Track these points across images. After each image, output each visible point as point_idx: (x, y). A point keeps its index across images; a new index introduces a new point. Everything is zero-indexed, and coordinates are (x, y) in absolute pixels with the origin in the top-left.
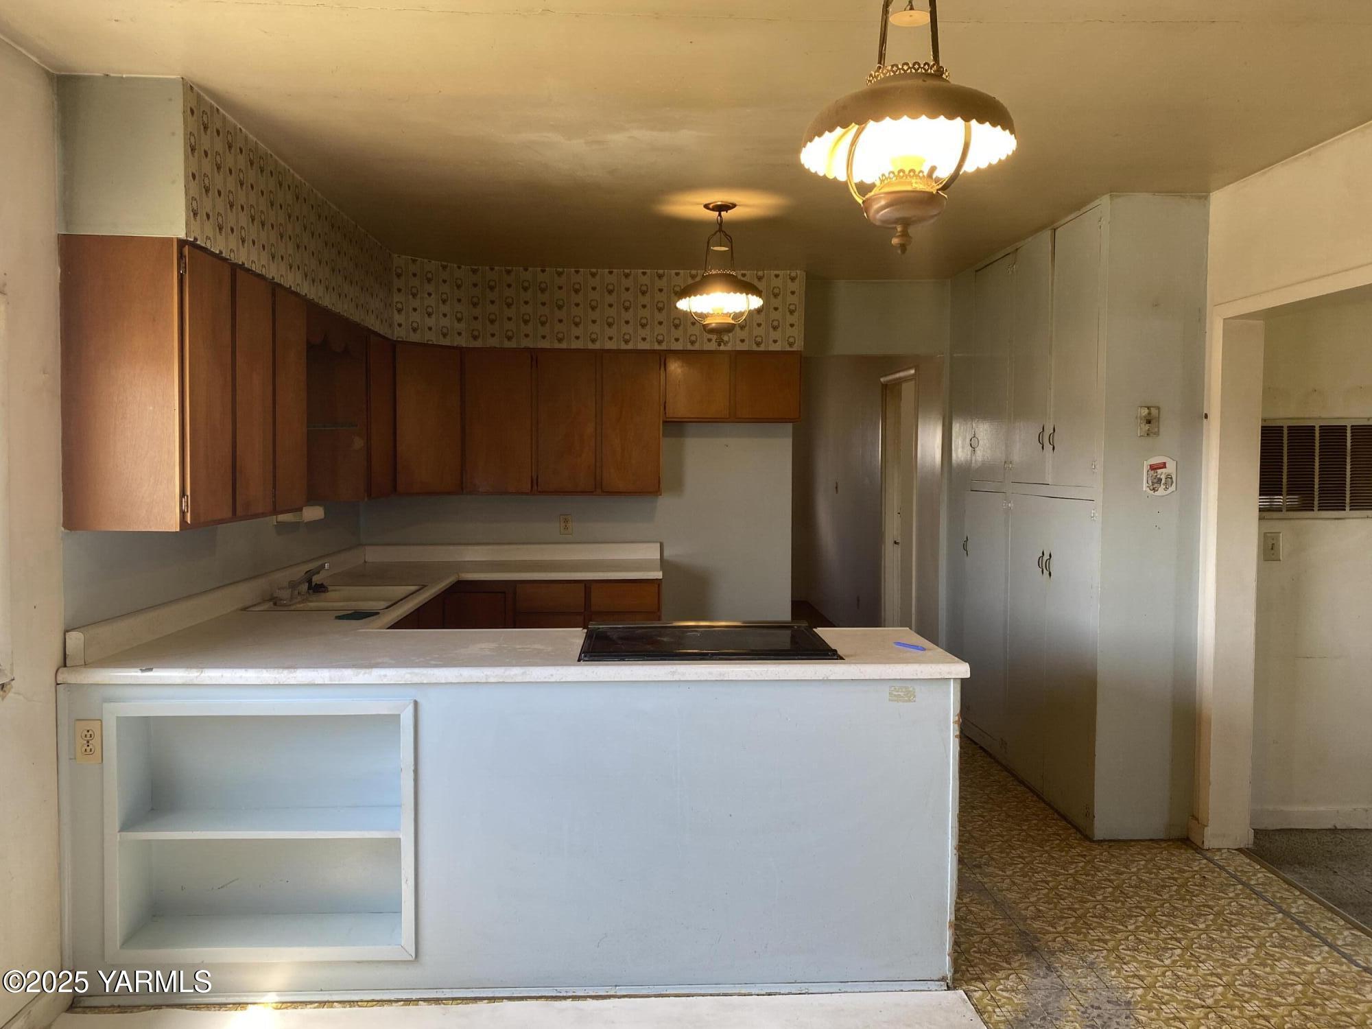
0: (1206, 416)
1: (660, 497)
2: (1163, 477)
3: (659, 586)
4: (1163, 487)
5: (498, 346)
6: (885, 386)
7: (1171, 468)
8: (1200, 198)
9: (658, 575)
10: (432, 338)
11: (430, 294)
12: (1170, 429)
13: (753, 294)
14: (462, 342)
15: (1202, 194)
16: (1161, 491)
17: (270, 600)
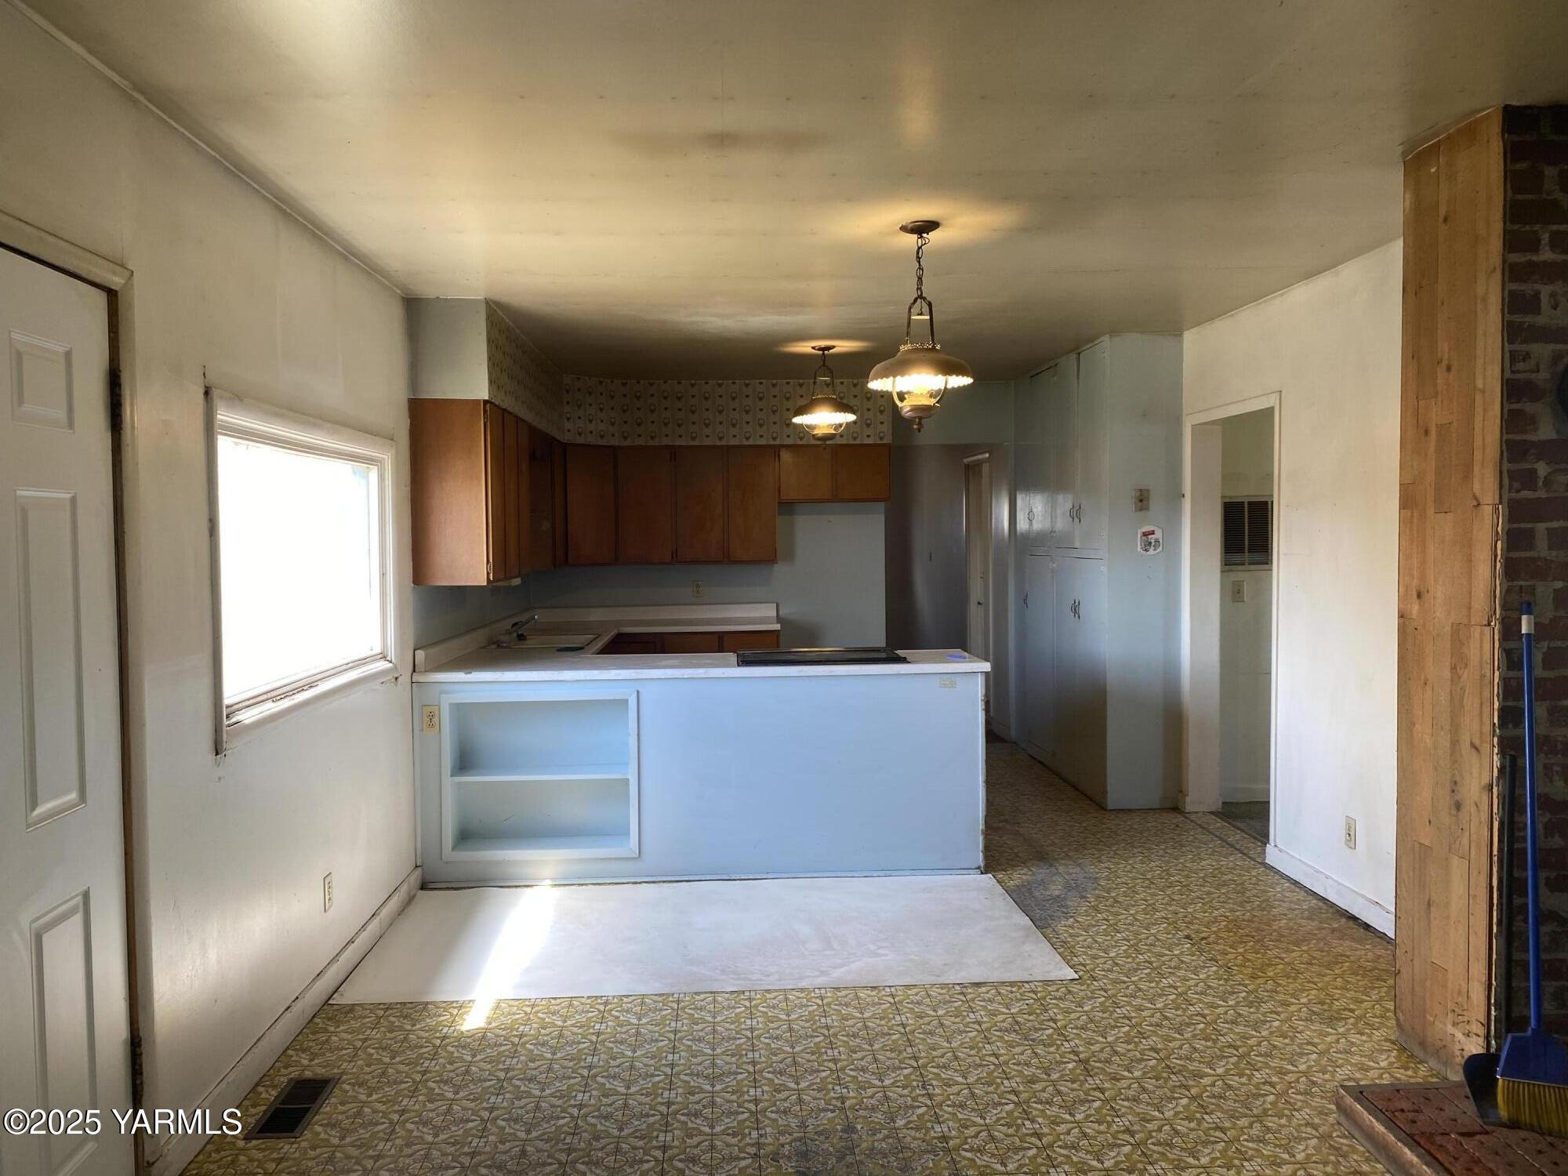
0: (1183, 496)
1: (776, 565)
2: (1153, 541)
3: (778, 637)
4: (1152, 548)
5: (643, 444)
6: (968, 467)
7: (1158, 535)
8: (1176, 335)
9: (777, 627)
10: (592, 440)
11: (590, 405)
12: (1155, 504)
13: (849, 413)
14: (615, 442)
15: (1178, 334)
16: (1151, 551)
17: (494, 643)
